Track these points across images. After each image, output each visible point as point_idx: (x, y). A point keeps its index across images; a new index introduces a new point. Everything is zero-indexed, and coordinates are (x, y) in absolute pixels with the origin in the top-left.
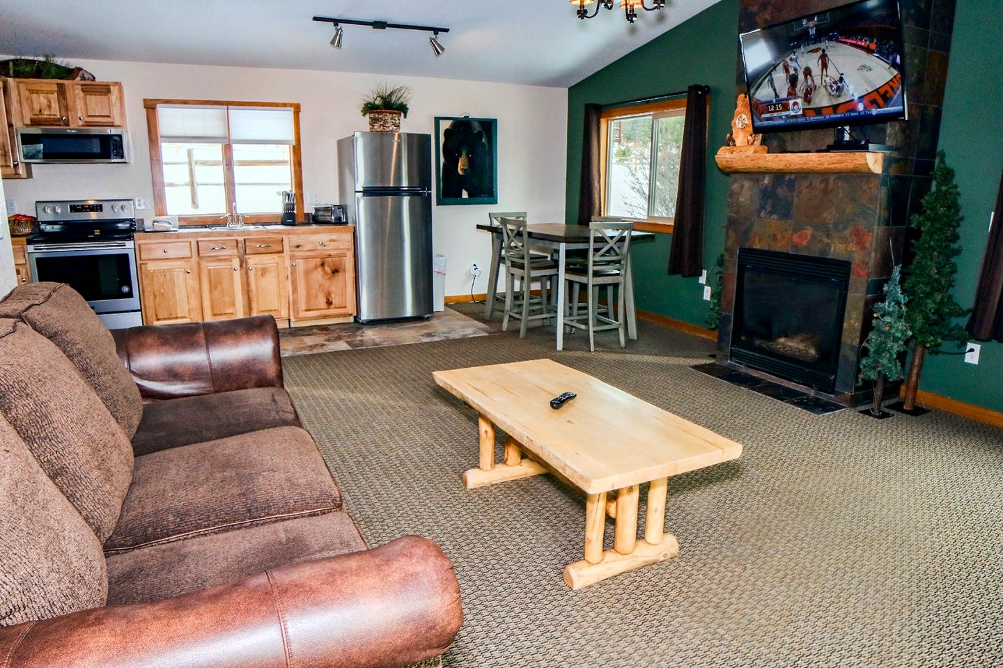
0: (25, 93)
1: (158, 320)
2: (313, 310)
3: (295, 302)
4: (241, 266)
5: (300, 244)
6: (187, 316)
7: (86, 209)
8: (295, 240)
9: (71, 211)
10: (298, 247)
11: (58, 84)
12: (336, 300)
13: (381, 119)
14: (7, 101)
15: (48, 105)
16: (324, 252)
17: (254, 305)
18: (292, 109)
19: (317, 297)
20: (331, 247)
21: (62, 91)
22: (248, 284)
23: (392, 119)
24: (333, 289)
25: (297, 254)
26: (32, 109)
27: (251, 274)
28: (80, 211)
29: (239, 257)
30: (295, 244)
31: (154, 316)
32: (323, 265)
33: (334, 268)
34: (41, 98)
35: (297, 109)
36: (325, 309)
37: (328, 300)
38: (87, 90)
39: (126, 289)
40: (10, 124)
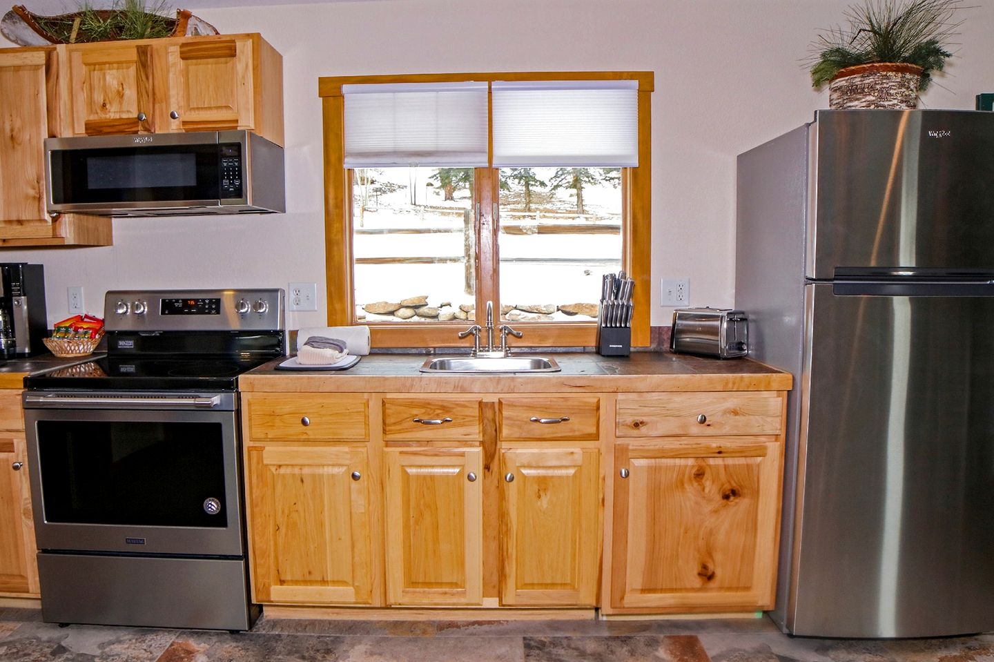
0: (81, 71)
1: (282, 582)
2: (662, 590)
4: (487, 468)
5: (645, 419)
6: (349, 580)
7: (190, 307)
8: (630, 407)
9: (163, 313)
10: (636, 425)
11: (138, 47)
12: (723, 569)
13: (872, 88)
14: (50, 84)
15: (118, 92)
16: (704, 442)
18: (635, 83)
19: (675, 558)
20: (726, 430)
21: (144, 59)
22: (503, 516)
23: (901, 85)
25: (633, 444)
26: (90, 102)
27: (512, 490)
28: (179, 311)
29: (482, 443)
30: (630, 420)
31: (273, 572)
32: (699, 475)
33: (727, 487)
34: (108, 78)
35: (646, 84)
36: (692, 589)
37: (705, 567)
38: (190, 53)
39: (212, 506)
40: (52, 136)
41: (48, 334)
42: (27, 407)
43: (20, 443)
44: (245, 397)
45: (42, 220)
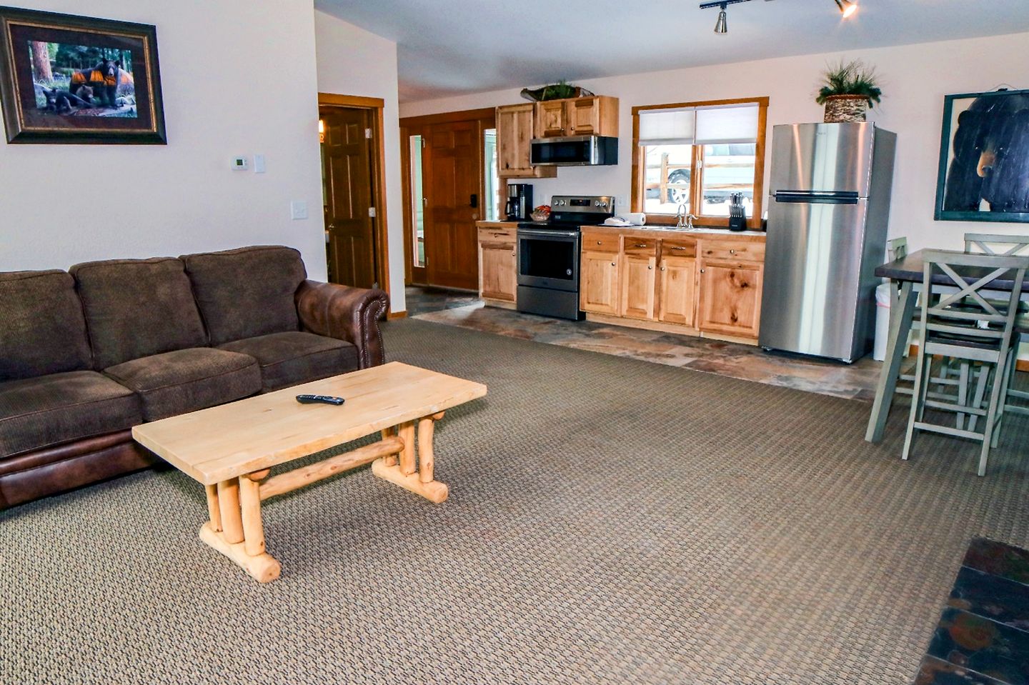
0: (544, 112)
1: (589, 303)
2: (717, 323)
3: (701, 311)
4: (657, 266)
5: (713, 250)
6: (609, 303)
7: (580, 203)
8: (708, 245)
9: (571, 205)
10: (710, 253)
11: (561, 103)
12: (741, 318)
14: (534, 118)
15: (555, 120)
16: (735, 262)
17: (663, 306)
18: (761, 103)
19: (722, 310)
20: (743, 258)
21: (564, 109)
22: (660, 284)
24: (740, 305)
25: (708, 260)
26: (546, 123)
27: (664, 274)
29: (656, 256)
30: (707, 251)
31: (587, 300)
32: (732, 275)
33: (743, 282)
34: (552, 115)
35: (764, 103)
36: (729, 324)
37: (733, 315)
38: (579, 105)
39: (569, 272)
40: (534, 137)
41: (532, 212)
42: (519, 234)
43: (515, 247)
44: (583, 234)
45: (530, 169)
